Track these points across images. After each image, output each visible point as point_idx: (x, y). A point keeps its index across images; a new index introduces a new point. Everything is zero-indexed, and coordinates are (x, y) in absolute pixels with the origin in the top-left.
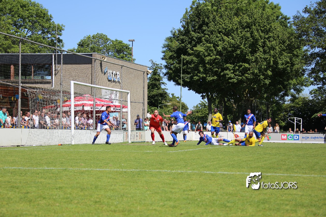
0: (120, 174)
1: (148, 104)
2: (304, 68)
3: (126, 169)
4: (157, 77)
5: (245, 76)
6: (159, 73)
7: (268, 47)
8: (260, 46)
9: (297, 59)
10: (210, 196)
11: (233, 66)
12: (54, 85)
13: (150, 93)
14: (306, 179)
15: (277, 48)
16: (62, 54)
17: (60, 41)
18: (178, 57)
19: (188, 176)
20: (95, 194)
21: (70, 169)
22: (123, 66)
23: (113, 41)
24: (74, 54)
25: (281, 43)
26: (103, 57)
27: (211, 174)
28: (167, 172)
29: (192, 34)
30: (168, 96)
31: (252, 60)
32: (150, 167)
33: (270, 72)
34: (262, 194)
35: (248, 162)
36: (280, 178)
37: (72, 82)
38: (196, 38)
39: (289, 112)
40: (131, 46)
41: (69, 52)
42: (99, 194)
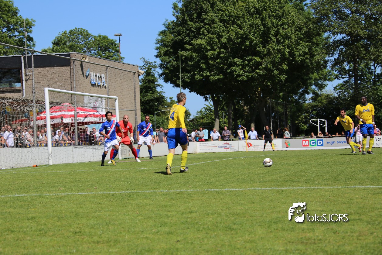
0: (107, 197)
1: (141, 111)
2: (326, 59)
3: (114, 191)
4: (150, 78)
5: (256, 72)
6: (153, 73)
7: (281, 36)
8: (272, 35)
9: (318, 49)
10: (213, 218)
11: (241, 60)
12: (24, 93)
13: (143, 98)
14: (328, 192)
15: (293, 37)
16: (33, 56)
17: (30, 39)
18: (175, 53)
19: (189, 196)
20: (76, 223)
21: (46, 194)
22: (109, 67)
23: (95, 37)
24: (48, 55)
25: (297, 30)
26: (84, 56)
27: (216, 191)
28: (164, 192)
29: (189, 24)
30: (166, 100)
31: (264, 53)
32: (144, 188)
33: (286, 66)
34: (274, 213)
35: (261, 175)
36: (298, 192)
37: (47, 90)
38: (195, 29)
39: (311, 112)
40: (117, 42)
41: (41, 53)
42: (79, 222)
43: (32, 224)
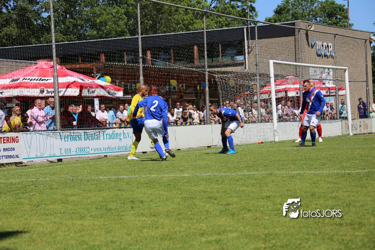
0: (342, 176)
3: (350, 170)
12: (247, 67)
16: (256, 27)
17: (252, 9)
20: (313, 203)
21: (277, 173)
22: (337, 34)
24: (271, 25)
26: (310, 25)
37: (271, 62)
40: (346, 7)
41: (265, 23)
42: (317, 203)
43: (267, 204)
